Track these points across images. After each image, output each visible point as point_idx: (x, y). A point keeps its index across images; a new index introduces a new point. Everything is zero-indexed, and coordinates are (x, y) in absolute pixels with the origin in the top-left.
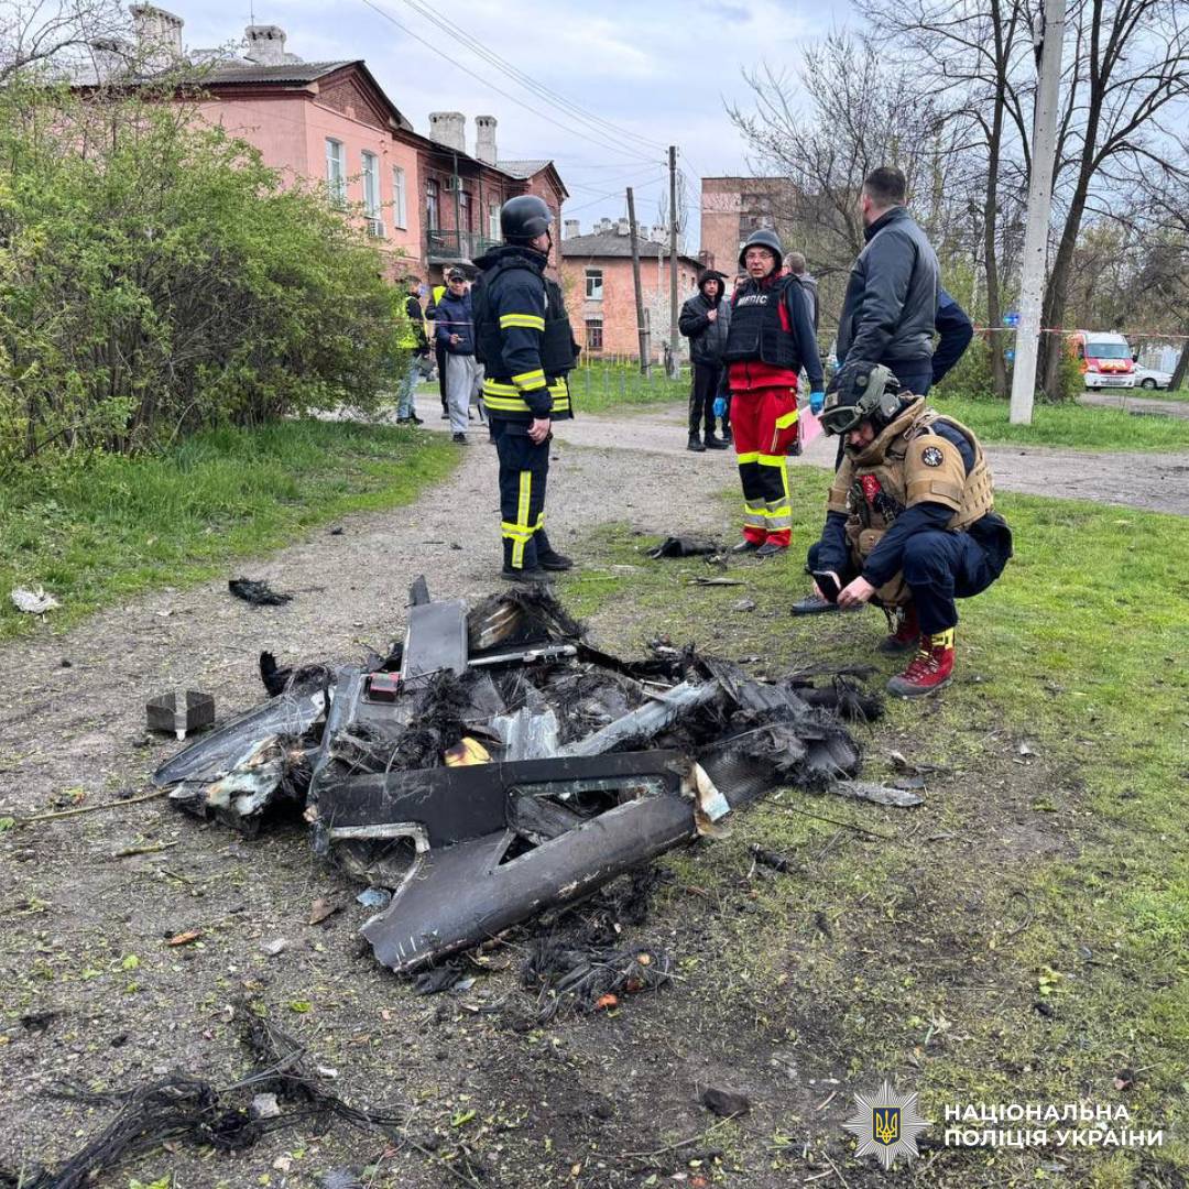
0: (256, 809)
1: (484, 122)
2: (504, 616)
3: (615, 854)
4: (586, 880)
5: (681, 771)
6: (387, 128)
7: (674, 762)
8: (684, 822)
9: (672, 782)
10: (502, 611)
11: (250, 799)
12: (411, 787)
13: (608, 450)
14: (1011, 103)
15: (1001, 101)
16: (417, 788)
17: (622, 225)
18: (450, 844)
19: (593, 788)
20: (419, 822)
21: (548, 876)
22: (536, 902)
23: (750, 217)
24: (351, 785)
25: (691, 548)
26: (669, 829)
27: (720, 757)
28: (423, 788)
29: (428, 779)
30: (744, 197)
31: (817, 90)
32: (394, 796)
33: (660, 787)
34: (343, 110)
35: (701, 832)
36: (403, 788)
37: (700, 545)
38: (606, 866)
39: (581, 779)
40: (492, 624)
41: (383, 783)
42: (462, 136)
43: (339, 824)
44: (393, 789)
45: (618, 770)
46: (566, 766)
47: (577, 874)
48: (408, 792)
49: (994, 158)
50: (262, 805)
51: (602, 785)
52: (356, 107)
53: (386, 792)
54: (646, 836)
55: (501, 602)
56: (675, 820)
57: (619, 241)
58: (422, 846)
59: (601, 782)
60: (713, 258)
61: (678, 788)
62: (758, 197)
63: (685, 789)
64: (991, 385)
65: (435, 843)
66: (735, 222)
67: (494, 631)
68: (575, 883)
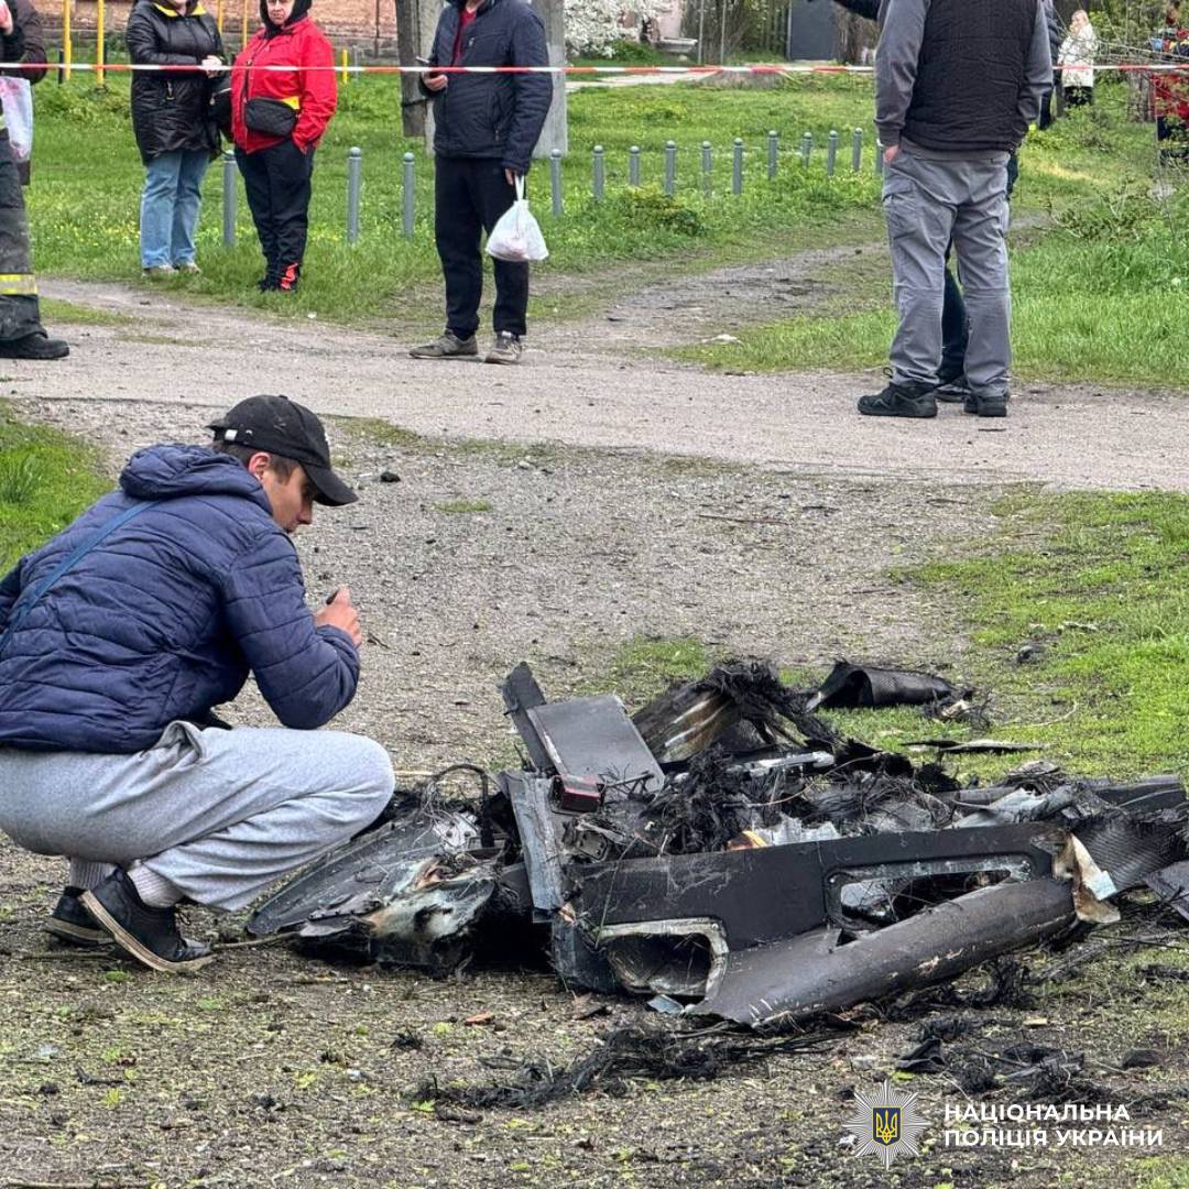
0: (460, 928)
2: (704, 714)
3: (979, 932)
4: (949, 957)
5: (1052, 849)
7: (1042, 838)
8: (1060, 904)
9: (1041, 865)
10: (701, 705)
11: (447, 918)
12: (703, 874)
13: (539, 451)
16: (710, 875)
18: (755, 945)
19: (938, 871)
20: (713, 917)
21: (904, 949)
22: (895, 975)
24: (626, 871)
25: (891, 687)
26: (1043, 911)
27: (1103, 829)
28: (717, 874)
29: (724, 863)
32: (682, 884)
33: (1024, 870)
35: (1081, 916)
36: (693, 875)
37: (912, 683)
38: (971, 944)
39: (921, 861)
40: (684, 726)
41: (666, 869)
43: (611, 922)
44: (679, 875)
45: (971, 849)
46: (903, 844)
47: (937, 950)
48: (698, 879)
50: (469, 923)
51: (950, 867)
53: (670, 879)
54: (1016, 916)
55: (699, 690)
56: (1049, 902)
58: (719, 947)
59: (948, 863)
61: (1049, 870)
63: (1058, 869)
65: (736, 945)
67: (688, 738)
68: (937, 959)
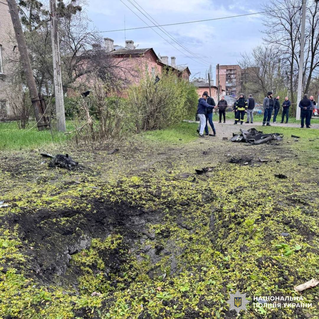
1: (173, 58)
6: (156, 62)
14: (295, 57)
15: (293, 57)
17: (199, 79)
23: (229, 75)
30: (227, 70)
31: (256, 57)
34: (148, 59)
42: (167, 61)
49: (292, 68)
52: (151, 58)
57: (199, 83)
60: (221, 86)
62: (231, 70)
64: (292, 115)
66: (225, 77)
